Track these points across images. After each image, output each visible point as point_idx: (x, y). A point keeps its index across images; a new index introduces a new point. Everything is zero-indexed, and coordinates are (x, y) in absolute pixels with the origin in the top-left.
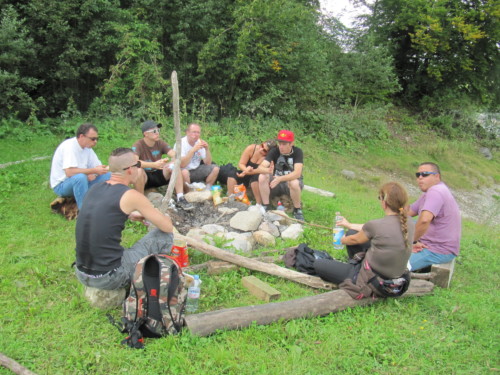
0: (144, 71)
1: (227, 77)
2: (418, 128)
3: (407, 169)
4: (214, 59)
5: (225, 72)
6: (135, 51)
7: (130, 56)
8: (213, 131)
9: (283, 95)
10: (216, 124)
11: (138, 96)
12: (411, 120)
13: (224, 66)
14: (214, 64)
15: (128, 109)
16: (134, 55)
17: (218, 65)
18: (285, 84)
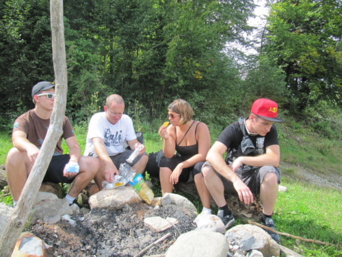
0: (86, 77)
1: (158, 84)
2: (304, 130)
3: (306, 162)
4: (146, 68)
5: (156, 80)
6: (78, 61)
7: (74, 64)
8: (145, 129)
9: (204, 101)
10: (148, 124)
11: (80, 99)
12: (298, 125)
13: (155, 75)
14: (146, 73)
15: (72, 111)
16: (77, 63)
17: (150, 74)
18: (205, 91)
